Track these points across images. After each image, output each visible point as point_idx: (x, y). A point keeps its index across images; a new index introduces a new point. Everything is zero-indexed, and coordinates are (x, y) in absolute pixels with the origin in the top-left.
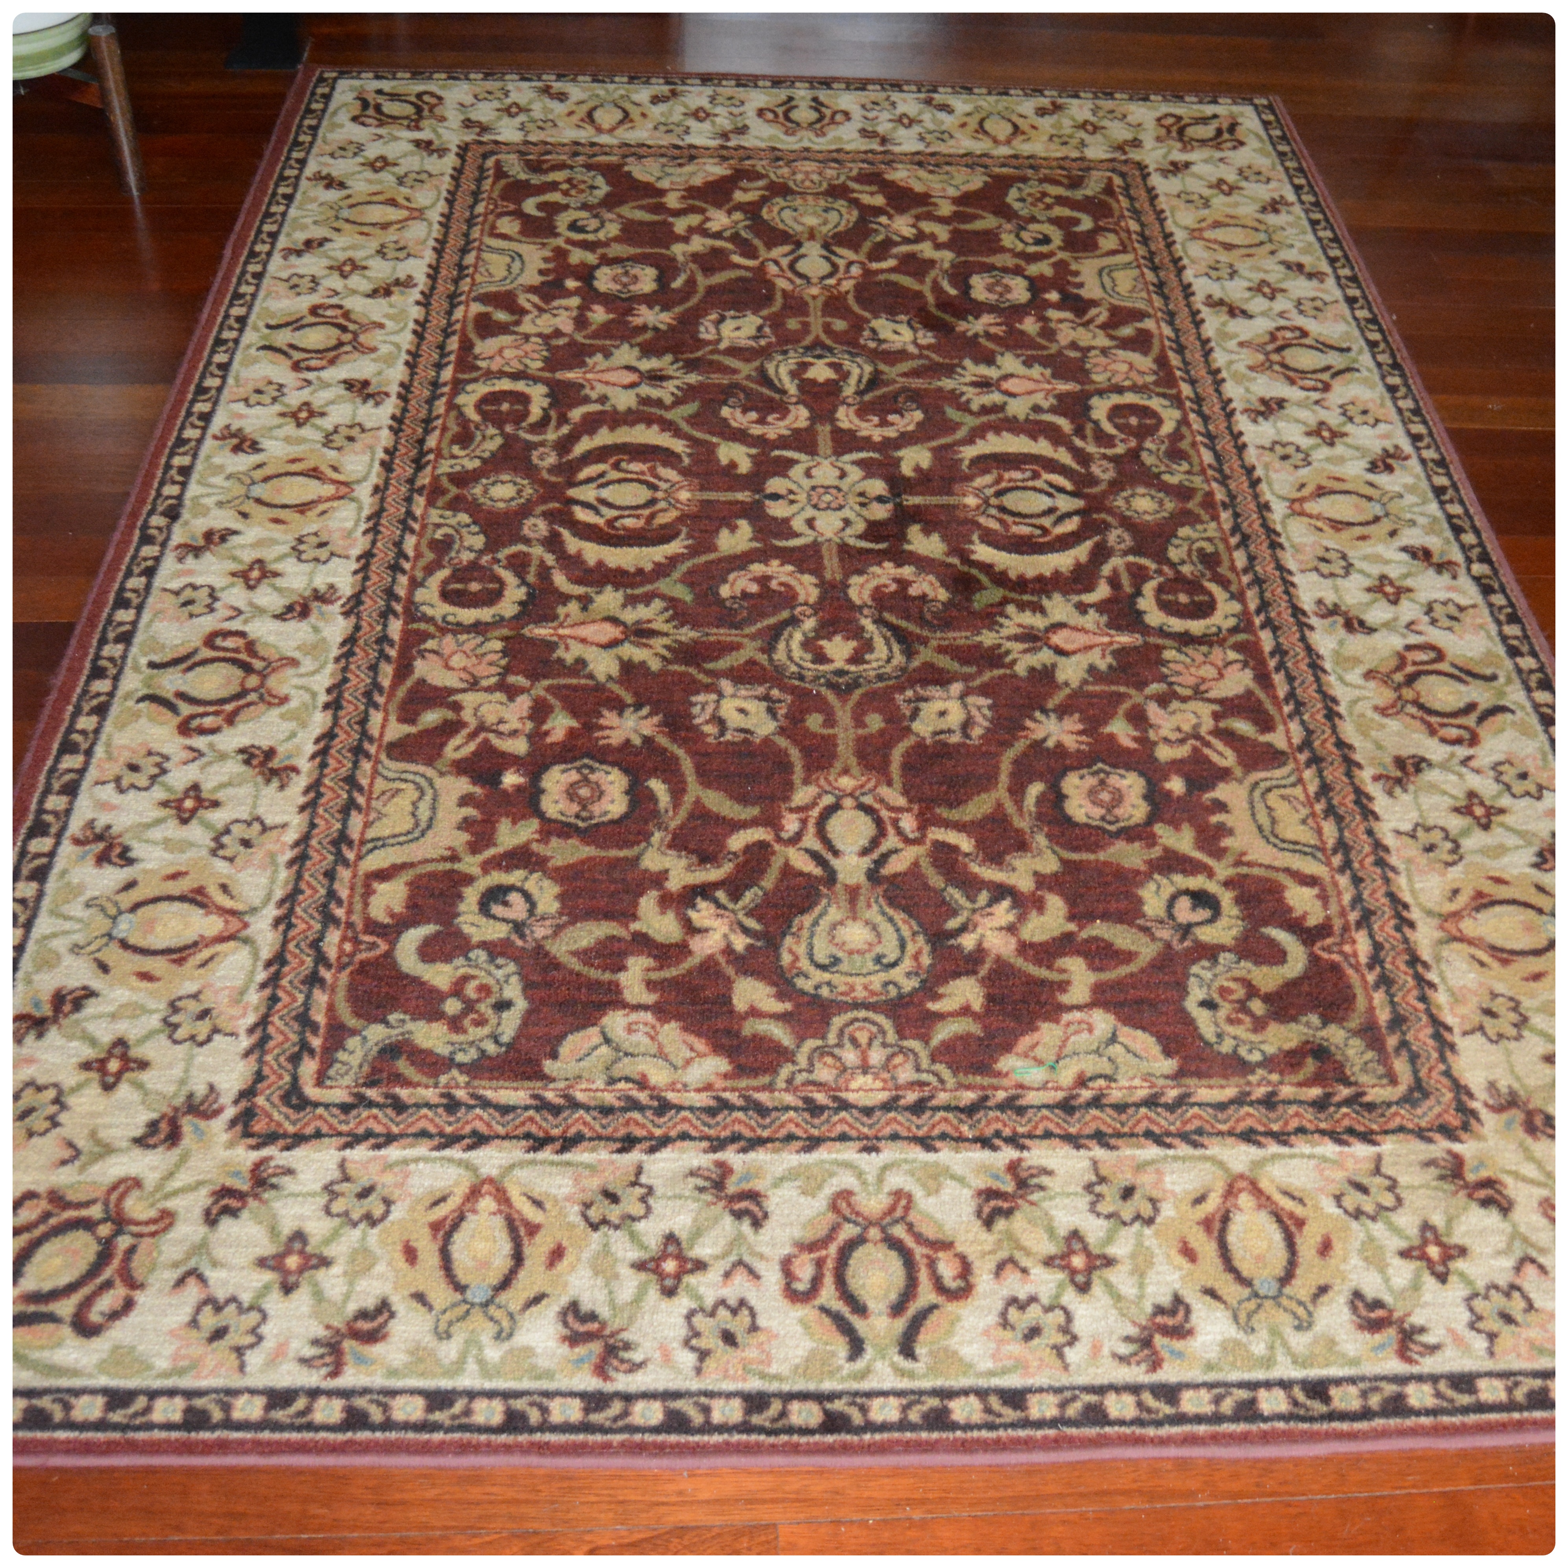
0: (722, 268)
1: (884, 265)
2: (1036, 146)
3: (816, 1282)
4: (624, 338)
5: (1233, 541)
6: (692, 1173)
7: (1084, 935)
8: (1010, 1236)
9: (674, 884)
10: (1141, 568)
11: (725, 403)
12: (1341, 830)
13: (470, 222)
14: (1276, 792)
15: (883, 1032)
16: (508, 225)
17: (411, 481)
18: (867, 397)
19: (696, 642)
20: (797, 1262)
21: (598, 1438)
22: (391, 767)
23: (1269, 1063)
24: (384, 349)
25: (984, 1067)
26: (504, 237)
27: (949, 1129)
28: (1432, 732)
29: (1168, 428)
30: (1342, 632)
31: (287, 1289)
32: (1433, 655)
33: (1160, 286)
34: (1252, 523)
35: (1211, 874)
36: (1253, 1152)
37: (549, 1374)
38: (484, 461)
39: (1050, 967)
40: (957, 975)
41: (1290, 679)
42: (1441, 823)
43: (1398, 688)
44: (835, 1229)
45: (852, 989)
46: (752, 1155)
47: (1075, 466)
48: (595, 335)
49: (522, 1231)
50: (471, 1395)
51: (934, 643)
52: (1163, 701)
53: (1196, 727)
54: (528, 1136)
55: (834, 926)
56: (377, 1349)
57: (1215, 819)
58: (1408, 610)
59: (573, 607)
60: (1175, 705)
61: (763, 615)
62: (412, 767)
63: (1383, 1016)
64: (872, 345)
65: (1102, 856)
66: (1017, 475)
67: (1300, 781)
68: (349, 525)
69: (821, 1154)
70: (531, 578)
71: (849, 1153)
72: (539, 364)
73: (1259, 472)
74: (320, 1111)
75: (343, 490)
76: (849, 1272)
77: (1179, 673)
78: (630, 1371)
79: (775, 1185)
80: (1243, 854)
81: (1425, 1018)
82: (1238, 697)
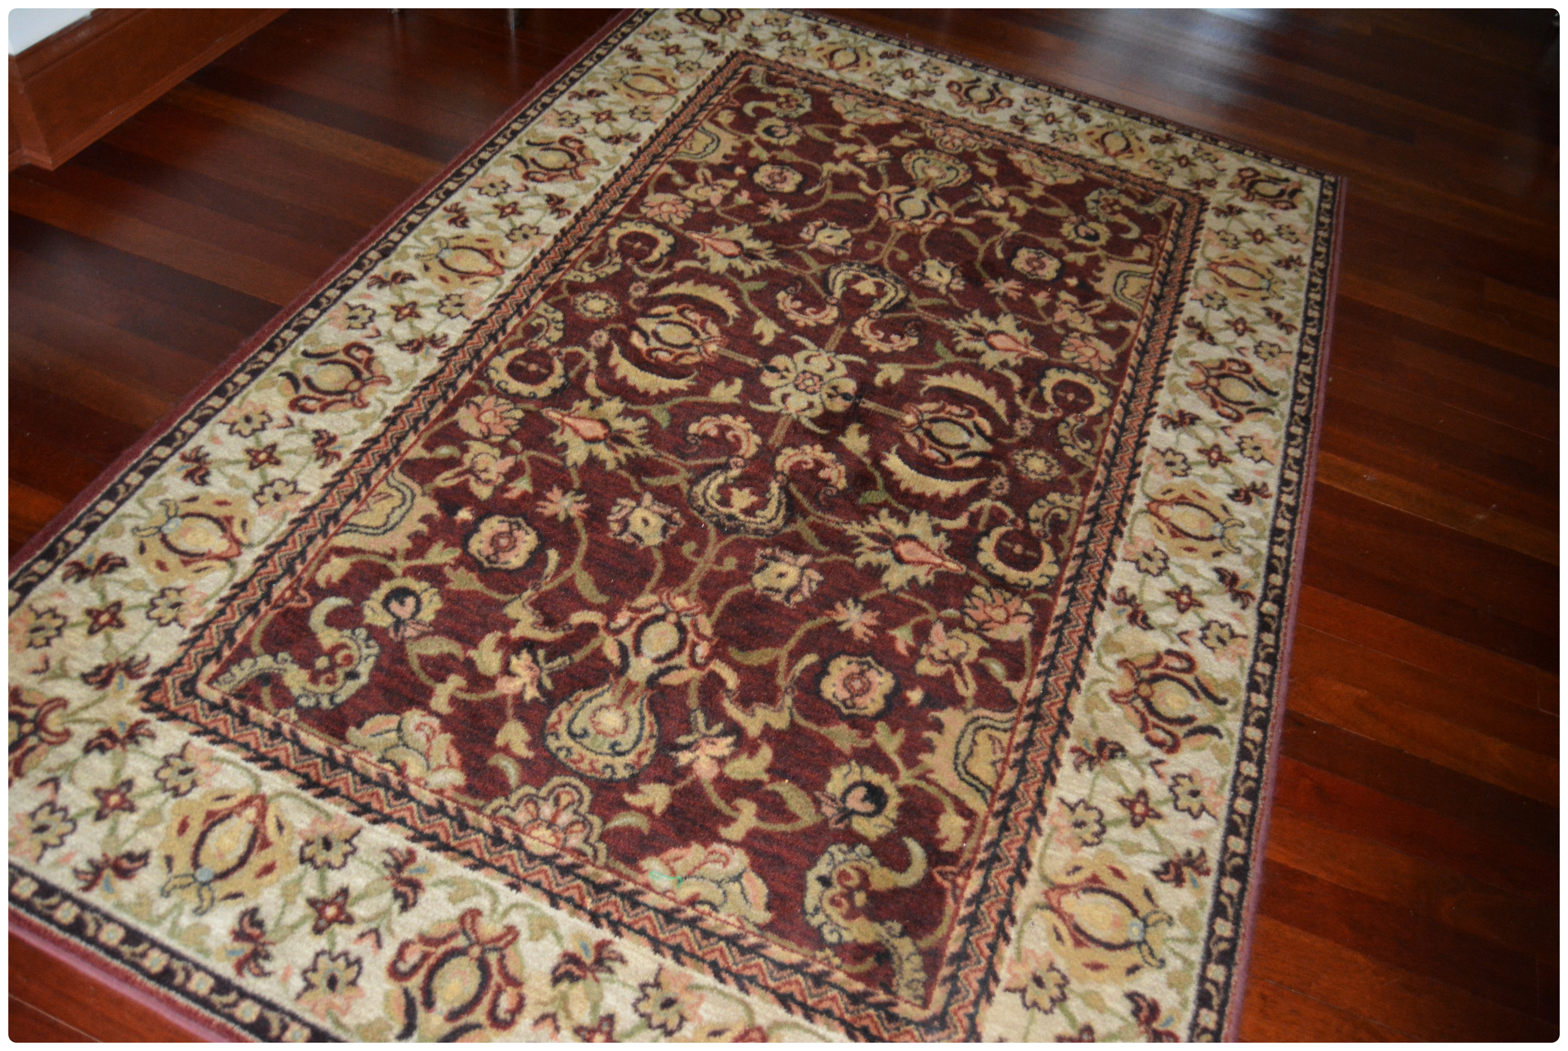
0: (849, 190)
1: (964, 221)
2: (1134, 165)
3: (415, 968)
4: (748, 221)
5: (1086, 517)
6: (389, 851)
7: (769, 787)
8: (564, 998)
9: (516, 633)
10: (1002, 514)
11: (785, 288)
12: (1018, 782)
13: (702, 108)
14: (988, 731)
15: (581, 801)
16: (726, 117)
17: (543, 279)
18: (886, 316)
19: (648, 458)
20: (412, 948)
21: (207, 1013)
22: (399, 476)
23: (840, 948)
24: (589, 180)
25: (632, 861)
26: (718, 124)
27: (577, 897)
28: (1144, 729)
29: (1093, 411)
30: (1124, 620)
31: (100, 816)
32: (1185, 665)
33: (1159, 298)
34: (1110, 509)
35: (895, 776)
36: (780, 1013)
37: (206, 952)
38: (598, 279)
39: (728, 802)
40: (659, 780)
41: (1059, 643)
42: (1102, 806)
43: (1138, 683)
44: (452, 935)
45: (582, 759)
46: (435, 855)
47: (1004, 418)
48: (730, 213)
49: (259, 842)
50: (154, 944)
51: (811, 519)
52: (949, 625)
53: (962, 655)
54: (306, 776)
55: (601, 707)
56: (122, 885)
57: (927, 734)
58: (1190, 621)
59: (586, 404)
60: (957, 632)
61: (708, 455)
62: (409, 482)
63: (952, 947)
64: (916, 278)
65: (823, 731)
66: (956, 410)
67: (1013, 729)
68: (485, 296)
69: (480, 876)
70: (572, 374)
71: (498, 883)
72: (680, 221)
73: (1142, 469)
75: (498, 271)
76: (440, 973)
77: (976, 608)
78: (257, 975)
79: (435, 885)
80: (931, 771)
81: (984, 963)
82: (1009, 643)
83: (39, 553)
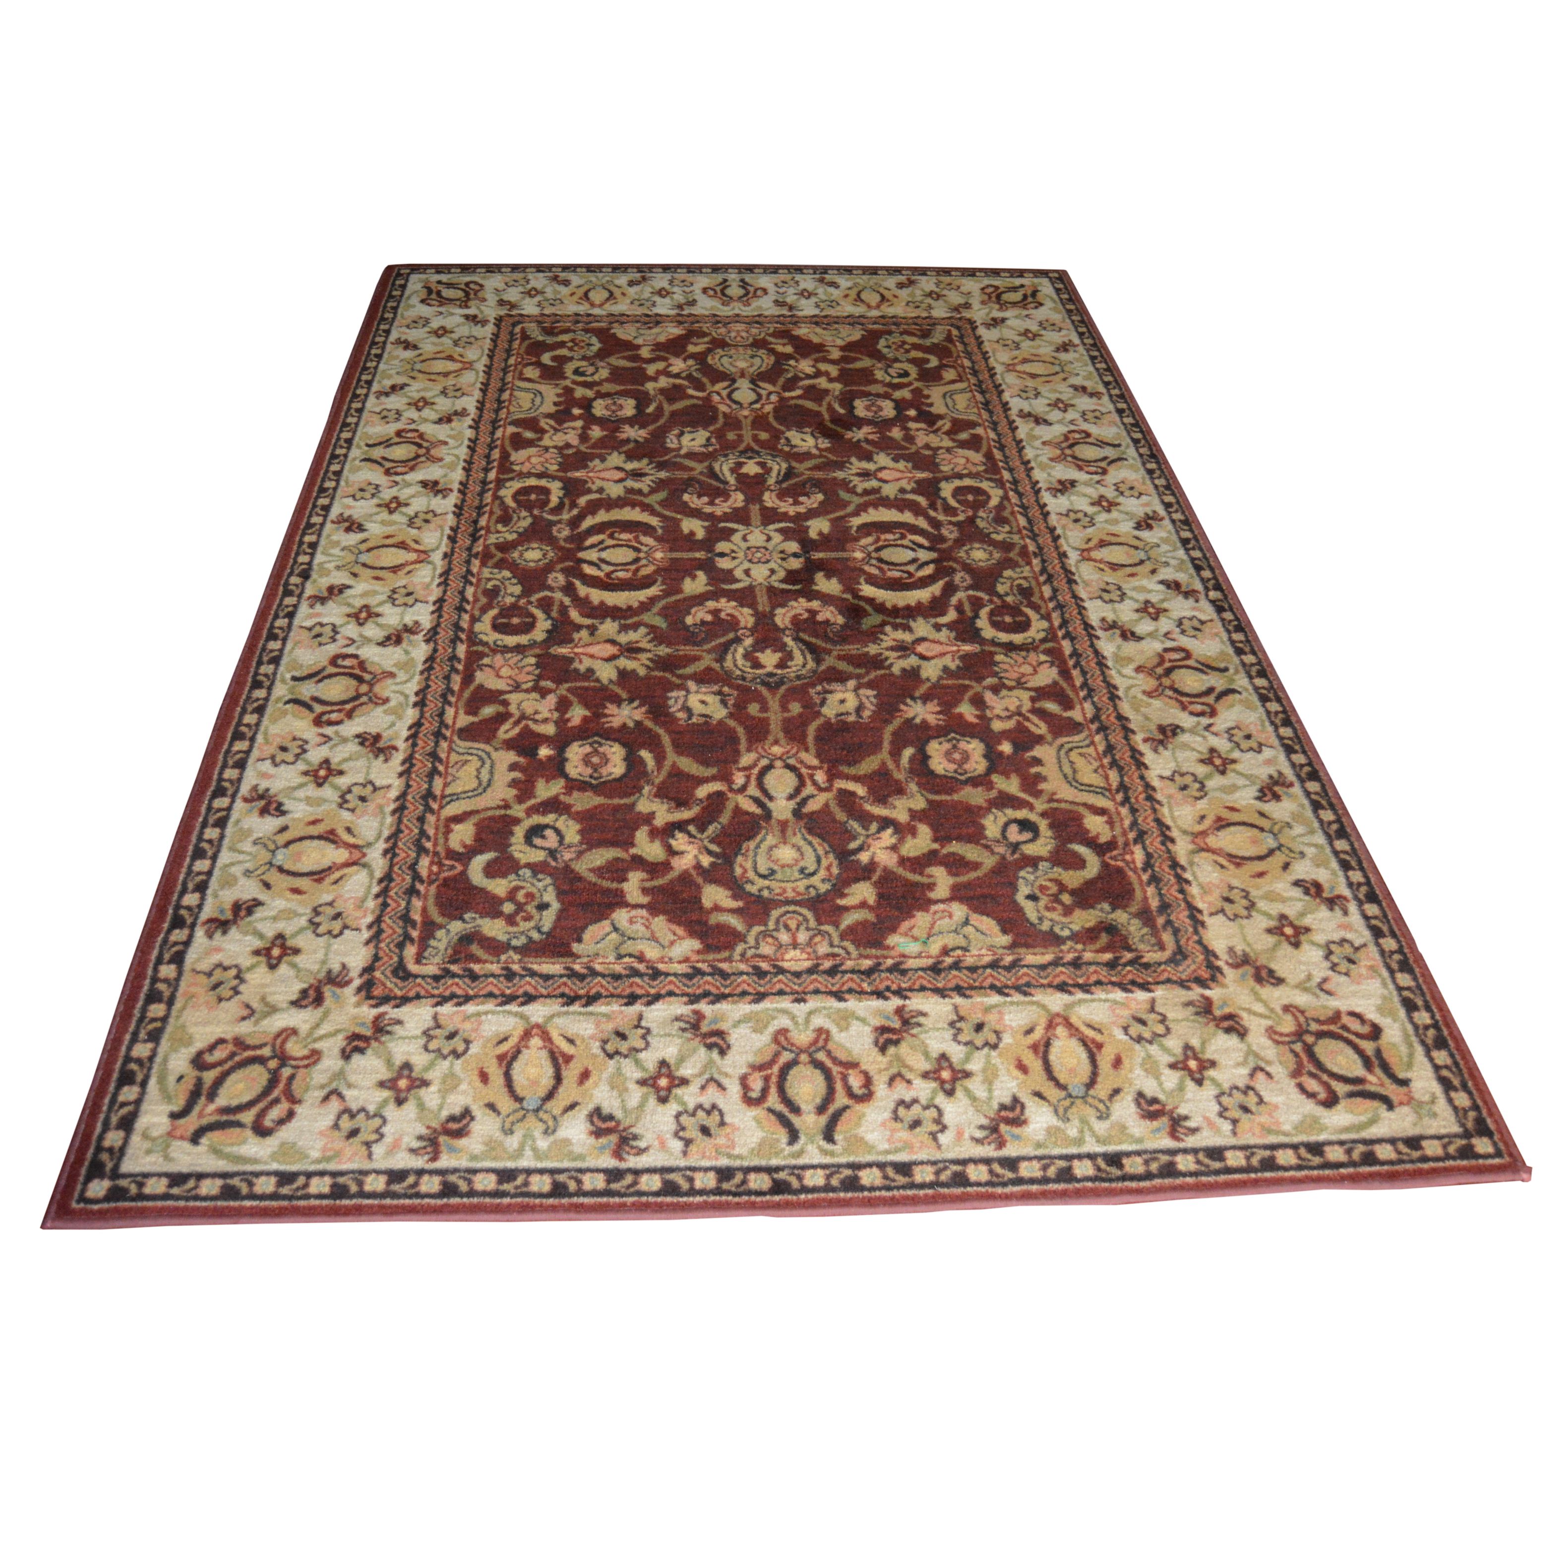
0: (682, 398)
1: (793, 394)
2: (898, 310)
3: (765, 1091)
4: (615, 448)
5: (1042, 579)
6: (677, 1019)
7: (944, 851)
8: (898, 1058)
9: (659, 822)
10: (979, 599)
11: (685, 491)
12: (1122, 776)
13: (505, 371)
14: (1076, 751)
15: (806, 920)
16: (531, 372)
17: (469, 549)
18: (784, 485)
19: (670, 655)
20: (751, 1078)
21: (617, 1200)
22: (461, 745)
23: (1075, 937)
24: (448, 459)
25: (878, 943)
26: (529, 380)
27: (854, 986)
28: (1184, 708)
29: (994, 502)
30: (1119, 640)
31: (400, 1102)
32: (1183, 655)
33: (986, 404)
34: (1054, 566)
35: (1031, 808)
36: (1065, 998)
37: (581, 1157)
38: (520, 534)
39: (921, 874)
40: (857, 880)
41: (1084, 673)
42: (1191, 770)
43: (1159, 678)
44: (777, 1055)
45: (785, 891)
46: (718, 1006)
47: (930, 529)
48: (593, 446)
49: (561, 1060)
50: (529, 1172)
51: (835, 653)
52: (996, 690)
53: (1020, 707)
54: (563, 995)
55: (771, 848)
56: (463, 1142)
57: (1034, 770)
58: (1165, 624)
59: (584, 633)
60: (1004, 692)
61: (717, 636)
62: (476, 745)
63: (1154, 903)
64: (787, 449)
65: (956, 797)
66: (890, 536)
67: (1093, 743)
68: (428, 580)
69: (766, 1004)
70: (554, 614)
71: (785, 1003)
72: (556, 467)
73: (1059, 531)
74: (419, 980)
75: (423, 556)
76: (788, 1084)
77: (1006, 671)
78: (638, 1154)
79: (735, 1026)
80: (1054, 794)
81: (1183, 905)
82: (1047, 686)
83: (166, 926)
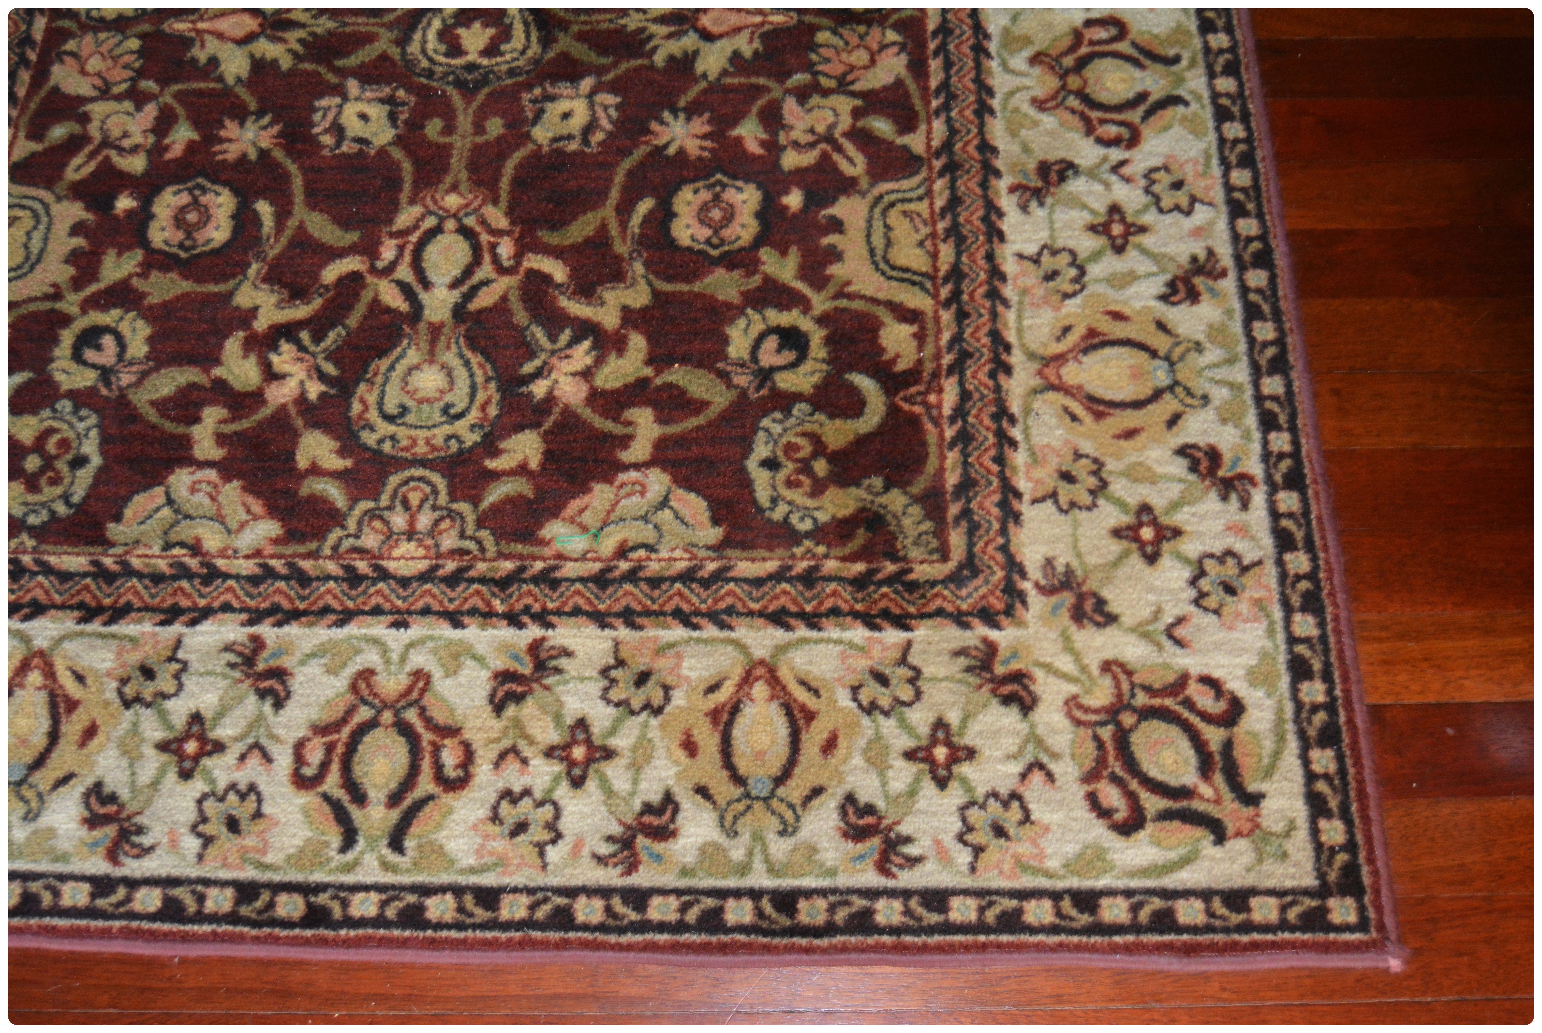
3: (324, 767)
6: (228, 648)
7: (659, 381)
8: (517, 722)
9: (261, 324)
12: (959, 254)
14: (900, 207)
15: (435, 492)
19: (330, 34)
20: (309, 745)
21: (100, 923)
23: (818, 532)
25: (529, 536)
27: (480, 605)
28: (1090, 131)
32: (1114, 32)
35: (806, 306)
36: (779, 635)
37: (65, 857)
39: (616, 419)
40: (520, 428)
41: (948, 65)
42: (1071, 244)
43: (1063, 77)
44: (351, 710)
45: (414, 442)
46: (286, 629)
49: (62, 708)
52: (803, 95)
53: (832, 127)
54: (81, 606)
55: (409, 371)
57: (826, 241)
60: (815, 99)
62: (35, 192)
63: (952, 479)
65: (697, 287)
67: (929, 193)
69: (352, 629)
71: (379, 628)
76: (356, 758)
77: (828, 61)
78: (139, 856)
79: (302, 662)
80: (847, 283)
81: (995, 482)
82: (885, 89)
